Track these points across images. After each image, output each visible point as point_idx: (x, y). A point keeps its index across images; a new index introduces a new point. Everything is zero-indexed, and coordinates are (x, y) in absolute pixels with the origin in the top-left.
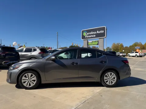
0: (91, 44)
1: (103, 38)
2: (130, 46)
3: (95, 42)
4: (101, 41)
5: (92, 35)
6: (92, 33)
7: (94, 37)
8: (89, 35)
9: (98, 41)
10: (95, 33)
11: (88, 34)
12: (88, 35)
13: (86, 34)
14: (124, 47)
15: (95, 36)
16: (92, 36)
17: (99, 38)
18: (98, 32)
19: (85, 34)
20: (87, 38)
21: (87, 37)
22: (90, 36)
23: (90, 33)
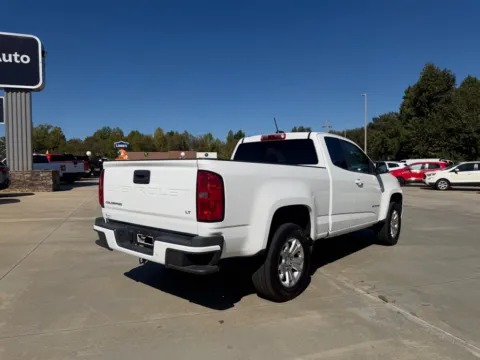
1: (26, 91)
2: (88, 139)
14: (68, 140)
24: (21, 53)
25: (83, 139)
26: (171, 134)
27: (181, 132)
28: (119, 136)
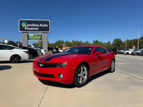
0: (32, 38)
1: (47, 33)
3: (38, 36)
4: (44, 35)
5: (34, 27)
6: (33, 25)
7: (36, 31)
8: (30, 27)
9: (41, 35)
10: (38, 25)
11: (28, 25)
12: (28, 27)
13: (26, 25)
15: (37, 29)
16: (34, 29)
17: (43, 33)
18: (41, 25)
19: (24, 25)
20: (26, 30)
21: (28, 29)
22: (31, 29)
23: (32, 25)
24: (46, 24)
25: (54, 43)
26: (77, 41)
27: (79, 41)
28: (63, 42)
